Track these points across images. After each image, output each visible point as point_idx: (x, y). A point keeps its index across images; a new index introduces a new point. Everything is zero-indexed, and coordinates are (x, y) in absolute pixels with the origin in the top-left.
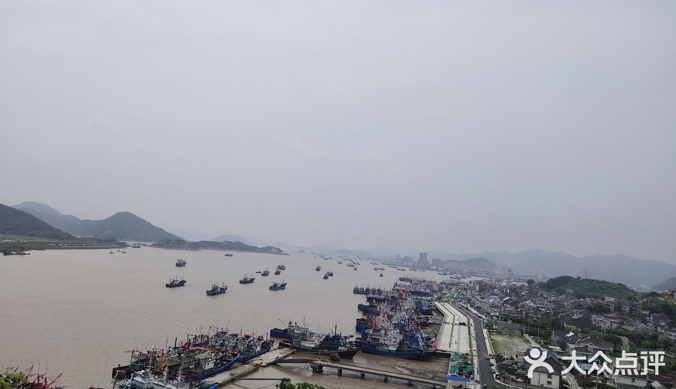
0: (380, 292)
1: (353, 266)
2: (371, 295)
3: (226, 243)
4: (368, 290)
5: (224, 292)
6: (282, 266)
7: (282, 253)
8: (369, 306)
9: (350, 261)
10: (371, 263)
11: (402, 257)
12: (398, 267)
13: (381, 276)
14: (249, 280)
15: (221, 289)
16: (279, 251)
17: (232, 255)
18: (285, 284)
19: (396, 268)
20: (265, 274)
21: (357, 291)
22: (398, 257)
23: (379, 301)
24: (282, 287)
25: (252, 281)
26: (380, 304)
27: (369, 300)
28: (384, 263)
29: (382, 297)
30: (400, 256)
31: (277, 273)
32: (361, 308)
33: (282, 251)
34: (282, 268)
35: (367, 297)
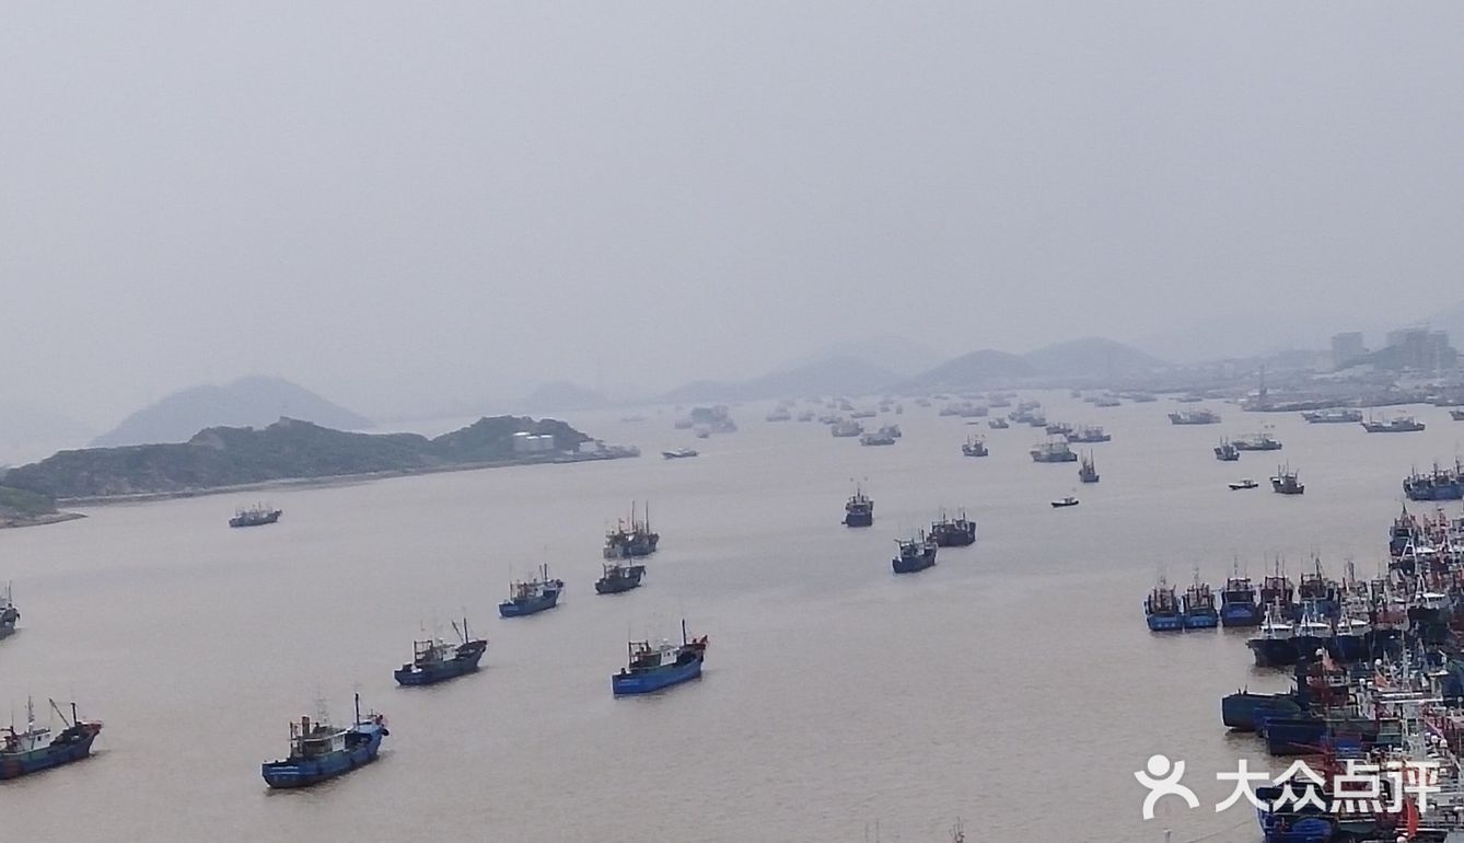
0: (1321, 594)
1: (1068, 458)
2: (1274, 627)
3: (220, 445)
4: (1237, 596)
5: (372, 758)
6: (639, 535)
7: (585, 447)
8: (1301, 697)
9: (1038, 423)
10: (1176, 420)
11: (1375, 342)
12: (1370, 415)
13: (1289, 487)
14: (450, 656)
15: (353, 738)
16: (564, 442)
17: (273, 518)
18: (700, 646)
19: (1356, 419)
20: (531, 603)
21: (1168, 616)
22: (1347, 349)
23: (1354, 652)
24: (689, 668)
25: (468, 659)
26: (1370, 674)
27: (1272, 655)
28: (1264, 406)
29: (1353, 624)
30: (1357, 337)
31: (616, 584)
32: (1243, 717)
33: (585, 438)
34: (635, 544)
35: (1252, 644)
